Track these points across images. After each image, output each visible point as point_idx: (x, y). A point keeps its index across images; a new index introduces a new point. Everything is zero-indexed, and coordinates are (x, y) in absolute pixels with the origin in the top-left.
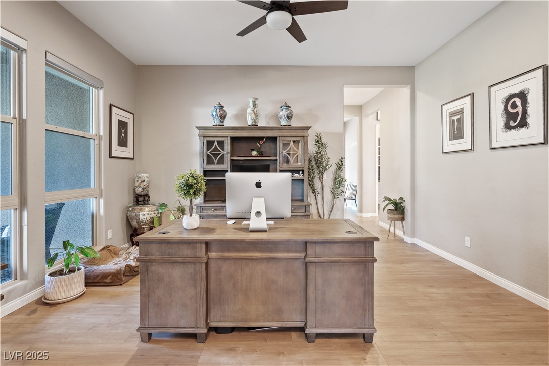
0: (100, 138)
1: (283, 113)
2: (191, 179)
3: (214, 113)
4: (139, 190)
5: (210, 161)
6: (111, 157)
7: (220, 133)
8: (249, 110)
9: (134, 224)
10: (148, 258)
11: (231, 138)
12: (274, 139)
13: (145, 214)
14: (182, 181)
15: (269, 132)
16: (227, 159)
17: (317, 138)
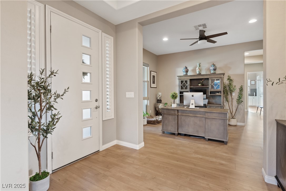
0: (148, 81)
1: (212, 68)
2: (174, 94)
3: (184, 70)
4: (158, 98)
5: (182, 88)
6: (151, 87)
7: (185, 78)
8: (197, 68)
9: (157, 109)
10: (164, 113)
11: (190, 79)
12: (208, 79)
13: (161, 106)
14: (172, 95)
15: (205, 76)
16: (189, 87)
17: (228, 77)
